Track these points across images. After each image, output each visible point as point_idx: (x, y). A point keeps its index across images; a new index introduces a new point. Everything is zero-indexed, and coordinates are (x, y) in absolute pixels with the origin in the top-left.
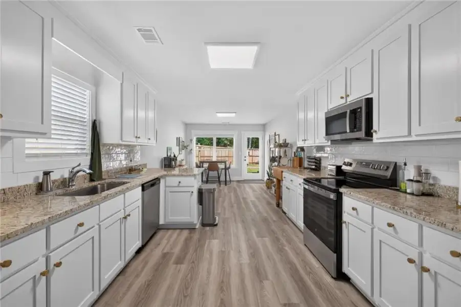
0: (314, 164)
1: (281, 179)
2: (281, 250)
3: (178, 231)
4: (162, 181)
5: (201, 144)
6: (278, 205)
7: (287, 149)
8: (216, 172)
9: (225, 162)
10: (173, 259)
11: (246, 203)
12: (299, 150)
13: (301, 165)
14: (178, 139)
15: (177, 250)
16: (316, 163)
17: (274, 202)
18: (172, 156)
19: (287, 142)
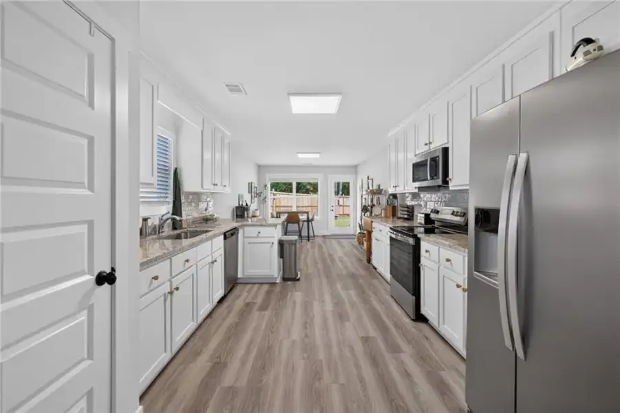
0: (406, 213)
1: (370, 230)
2: (366, 301)
3: (257, 285)
4: (241, 232)
5: (276, 190)
6: (369, 261)
7: (381, 196)
8: (296, 225)
9: (307, 213)
10: (256, 307)
11: (333, 260)
12: (391, 197)
13: (394, 214)
14: (250, 185)
15: (259, 300)
16: (408, 211)
17: (365, 259)
18: (244, 204)
19: (381, 188)
